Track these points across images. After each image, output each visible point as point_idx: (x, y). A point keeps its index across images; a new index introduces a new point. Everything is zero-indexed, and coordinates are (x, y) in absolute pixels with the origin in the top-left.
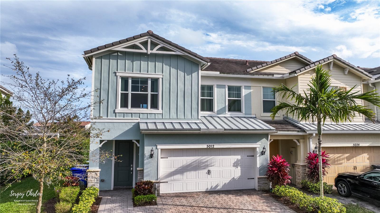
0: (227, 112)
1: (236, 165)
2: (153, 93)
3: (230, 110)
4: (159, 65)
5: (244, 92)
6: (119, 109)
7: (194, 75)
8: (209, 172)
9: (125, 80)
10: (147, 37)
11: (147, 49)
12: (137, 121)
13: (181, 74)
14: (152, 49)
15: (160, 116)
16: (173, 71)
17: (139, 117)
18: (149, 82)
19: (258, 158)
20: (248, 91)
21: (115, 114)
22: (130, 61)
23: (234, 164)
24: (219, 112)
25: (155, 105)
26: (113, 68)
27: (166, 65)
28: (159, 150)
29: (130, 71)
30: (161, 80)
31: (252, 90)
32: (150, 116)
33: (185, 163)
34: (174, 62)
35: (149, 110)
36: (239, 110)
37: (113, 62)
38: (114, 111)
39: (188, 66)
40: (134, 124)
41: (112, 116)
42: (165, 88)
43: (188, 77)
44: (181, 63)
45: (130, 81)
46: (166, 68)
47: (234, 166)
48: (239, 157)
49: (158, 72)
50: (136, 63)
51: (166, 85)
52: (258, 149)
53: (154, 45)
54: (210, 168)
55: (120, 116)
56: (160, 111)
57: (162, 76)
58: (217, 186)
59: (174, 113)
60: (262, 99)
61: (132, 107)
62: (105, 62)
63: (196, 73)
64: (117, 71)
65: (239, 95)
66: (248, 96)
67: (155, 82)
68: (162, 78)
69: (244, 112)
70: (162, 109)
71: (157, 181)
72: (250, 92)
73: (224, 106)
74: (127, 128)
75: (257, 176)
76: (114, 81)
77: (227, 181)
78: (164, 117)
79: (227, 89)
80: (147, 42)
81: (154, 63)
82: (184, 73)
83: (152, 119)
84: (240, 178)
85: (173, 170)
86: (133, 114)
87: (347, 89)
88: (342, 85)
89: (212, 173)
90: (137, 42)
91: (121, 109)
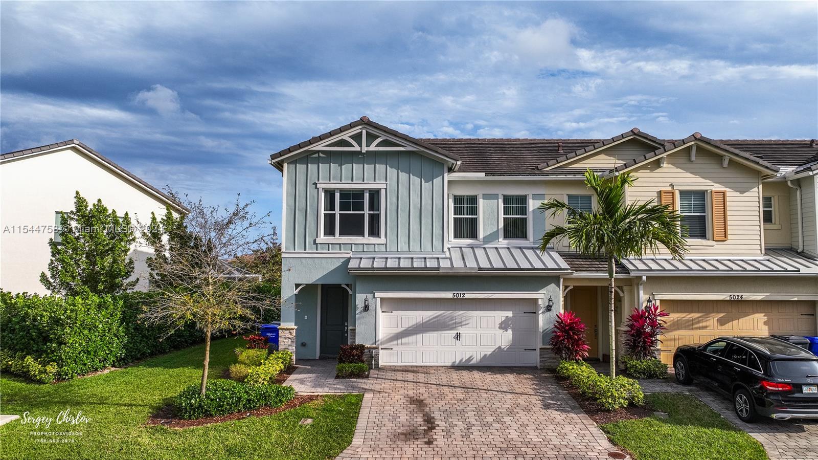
0: (501, 240)
1: (504, 326)
2: (372, 212)
4: (380, 168)
6: (322, 238)
7: (437, 181)
8: (458, 337)
9: (330, 194)
10: (360, 127)
11: (360, 146)
13: (415, 180)
14: (368, 145)
15: (383, 248)
16: (403, 176)
17: (351, 250)
20: (539, 203)
22: (337, 165)
23: (501, 324)
25: (374, 232)
26: (312, 178)
27: (391, 167)
28: (378, 301)
29: (337, 180)
32: (368, 248)
33: (419, 320)
34: (404, 161)
36: (524, 236)
37: (312, 167)
38: (315, 241)
39: (427, 168)
42: (391, 204)
43: (426, 186)
44: (415, 163)
46: (392, 172)
47: (500, 328)
48: (510, 314)
49: (379, 179)
51: (392, 199)
52: (540, 302)
53: (371, 138)
55: (322, 249)
58: (470, 359)
59: (405, 243)
61: (341, 234)
62: (301, 167)
63: (440, 178)
64: (318, 181)
66: (540, 211)
67: (375, 195)
68: (386, 189)
70: (386, 237)
71: (374, 346)
73: (496, 229)
75: (540, 345)
76: (314, 197)
77: (489, 351)
78: (390, 249)
79: (501, 201)
80: (360, 134)
81: (373, 165)
83: (370, 252)
85: (400, 330)
86: (342, 245)
87: (728, 194)
88: (717, 187)
89: (463, 337)
90: (345, 136)
91: (324, 239)
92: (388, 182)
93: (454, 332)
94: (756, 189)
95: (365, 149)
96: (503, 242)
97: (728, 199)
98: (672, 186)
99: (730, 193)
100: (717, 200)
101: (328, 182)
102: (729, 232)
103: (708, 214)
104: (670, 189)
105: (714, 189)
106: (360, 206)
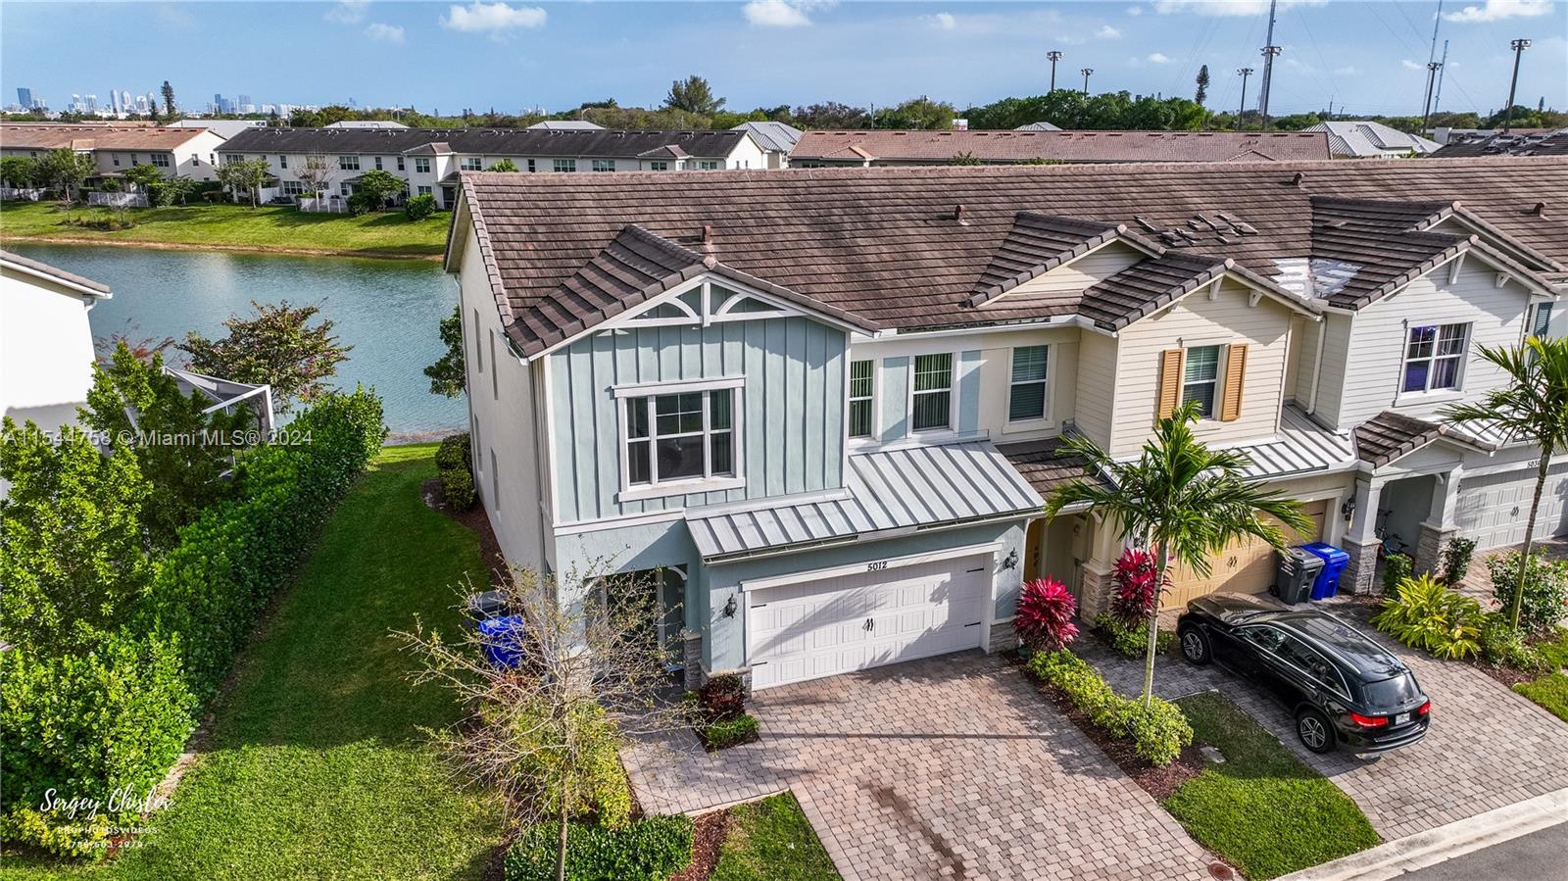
0: (910, 434)
1: (937, 597)
2: (717, 431)
3: (917, 426)
4: (733, 348)
5: (960, 369)
6: (629, 490)
7: (833, 364)
8: (870, 625)
10: (700, 277)
11: (699, 313)
12: (679, 517)
13: (795, 366)
14: (713, 312)
15: (741, 495)
16: (774, 360)
17: (685, 506)
18: (707, 401)
19: (995, 578)
20: (972, 365)
21: (617, 506)
22: (651, 348)
23: (933, 594)
24: (891, 435)
25: (723, 465)
26: (604, 379)
27: (753, 345)
29: (652, 380)
30: (739, 393)
31: (982, 362)
32: (714, 499)
33: (809, 610)
34: (775, 335)
35: (711, 481)
36: (943, 421)
37: (603, 358)
38: (616, 497)
39: (815, 342)
40: (672, 524)
41: (611, 513)
42: (753, 415)
43: (815, 375)
44: (796, 336)
45: (652, 406)
46: (754, 354)
47: (932, 600)
48: (947, 577)
49: (732, 371)
50: (669, 352)
51: (755, 406)
52: (996, 557)
53: (720, 296)
54: (874, 615)
55: (632, 511)
56: (739, 480)
57: (741, 383)
58: (885, 655)
59: (778, 480)
60: (1010, 383)
61: (662, 476)
62: (580, 360)
63: (837, 359)
64: (616, 383)
65: (945, 380)
66: (973, 379)
68: (744, 388)
69: (956, 429)
70: (745, 476)
71: (744, 669)
72: (978, 369)
73: (903, 417)
74: (652, 540)
75: (990, 620)
76: (608, 415)
77: (912, 637)
78: (752, 494)
79: (912, 367)
80: (698, 290)
82: (802, 364)
83: (718, 505)
84: (945, 627)
85: (780, 630)
86: (667, 500)
87: (1249, 348)
88: (1238, 339)
89: (877, 627)
90: (670, 297)
91: (633, 491)
92: (746, 375)
93: (863, 620)
94: (1284, 337)
95: (709, 319)
96: (913, 439)
97: (1249, 355)
98: (1180, 341)
99: (1254, 346)
100: (1236, 356)
101: (636, 384)
102: (1243, 406)
103: (1219, 381)
104: (1176, 347)
105: (1234, 343)
106: (695, 423)
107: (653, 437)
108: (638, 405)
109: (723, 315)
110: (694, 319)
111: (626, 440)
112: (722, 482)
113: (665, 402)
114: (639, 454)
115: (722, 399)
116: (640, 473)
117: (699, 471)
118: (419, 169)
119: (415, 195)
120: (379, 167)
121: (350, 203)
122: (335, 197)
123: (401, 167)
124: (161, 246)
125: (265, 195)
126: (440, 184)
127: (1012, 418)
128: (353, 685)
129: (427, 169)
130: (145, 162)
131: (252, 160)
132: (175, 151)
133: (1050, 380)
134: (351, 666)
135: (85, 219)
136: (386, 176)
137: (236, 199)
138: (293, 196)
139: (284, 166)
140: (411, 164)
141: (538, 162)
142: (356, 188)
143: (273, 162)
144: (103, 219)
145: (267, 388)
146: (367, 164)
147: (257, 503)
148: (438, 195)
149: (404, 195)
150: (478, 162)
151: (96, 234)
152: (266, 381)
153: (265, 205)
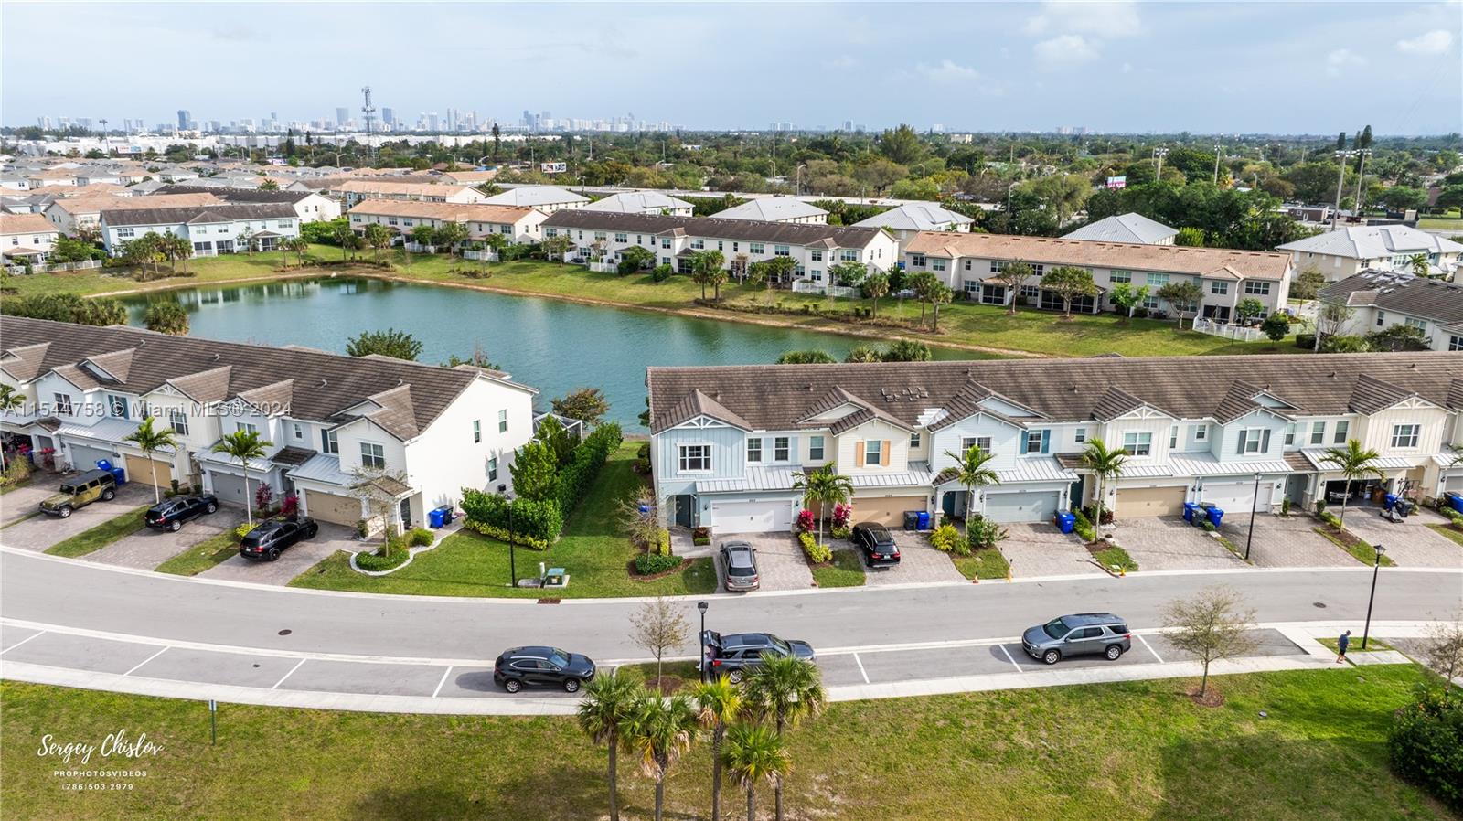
0: (774, 462)
2: (706, 458)
3: (776, 460)
4: (710, 435)
5: (790, 443)
10: (700, 416)
11: (700, 425)
12: (694, 481)
13: (729, 441)
14: (704, 425)
16: (723, 439)
17: (696, 478)
18: (703, 449)
19: (794, 509)
20: (795, 442)
21: (676, 476)
22: (687, 434)
23: (774, 512)
24: (768, 462)
26: (674, 442)
27: (716, 435)
28: (712, 506)
29: (687, 442)
30: (712, 447)
32: (704, 477)
34: (723, 432)
35: (703, 472)
37: (674, 436)
38: (676, 474)
39: (736, 434)
40: (692, 483)
41: (675, 478)
42: (716, 453)
44: (729, 433)
45: (687, 449)
46: (717, 437)
47: (774, 515)
48: (777, 508)
50: (692, 435)
52: (792, 504)
53: (707, 421)
54: (753, 517)
56: (712, 472)
57: (713, 445)
60: (810, 448)
61: (690, 469)
62: (668, 437)
64: (677, 443)
65: (786, 446)
66: (796, 446)
69: (789, 462)
70: (714, 471)
71: (710, 527)
73: (771, 456)
74: (686, 486)
76: (675, 451)
79: (774, 442)
80: (700, 419)
81: (706, 434)
82: (731, 441)
84: (781, 523)
86: (691, 476)
88: (887, 439)
89: (754, 520)
90: (692, 421)
91: (681, 472)
92: (714, 443)
93: (750, 518)
94: (906, 439)
95: (702, 427)
96: (775, 464)
97: (890, 443)
98: (863, 439)
99: (893, 440)
100: (886, 444)
101: (683, 444)
102: (890, 462)
103: (881, 452)
104: (861, 441)
105: (885, 440)
106: (699, 454)
107: (687, 458)
108: (683, 449)
109: (707, 426)
110: (698, 426)
111: (679, 458)
112: (707, 471)
113: (691, 448)
114: (683, 462)
115: (707, 449)
116: (683, 467)
117: (700, 468)
118: (664, 246)
119: (660, 264)
120: (639, 242)
121: (620, 267)
122: (611, 261)
123: (653, 243)
124: (506, 291)
125: (568, 257)
126: (676, 256)
127: (811, 458)
128: (605, 521)
129: (669, 247)
130: (497, 231)
131: (561, 232)
132: (516, 224)
133: (825, 448)
134: (604, 517)
135: (463, 270)
136: (642, 250)
137: (550, 258)
138: (584, 257)
139: (581, 237)
140: (659, 242)
141: (741, 245)
142: (624, 257)
143: (574, 234)
144: (473, 270)
145: (581, 421)
146: (632, 240)
147: (580, 465)
148: (675, 265)
149: (654, 261)
150: (702, 242)
151: (470, 280)
152: (580, 418)
153: (567, 264)
